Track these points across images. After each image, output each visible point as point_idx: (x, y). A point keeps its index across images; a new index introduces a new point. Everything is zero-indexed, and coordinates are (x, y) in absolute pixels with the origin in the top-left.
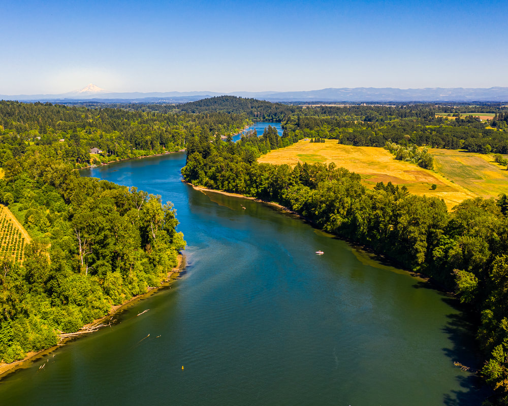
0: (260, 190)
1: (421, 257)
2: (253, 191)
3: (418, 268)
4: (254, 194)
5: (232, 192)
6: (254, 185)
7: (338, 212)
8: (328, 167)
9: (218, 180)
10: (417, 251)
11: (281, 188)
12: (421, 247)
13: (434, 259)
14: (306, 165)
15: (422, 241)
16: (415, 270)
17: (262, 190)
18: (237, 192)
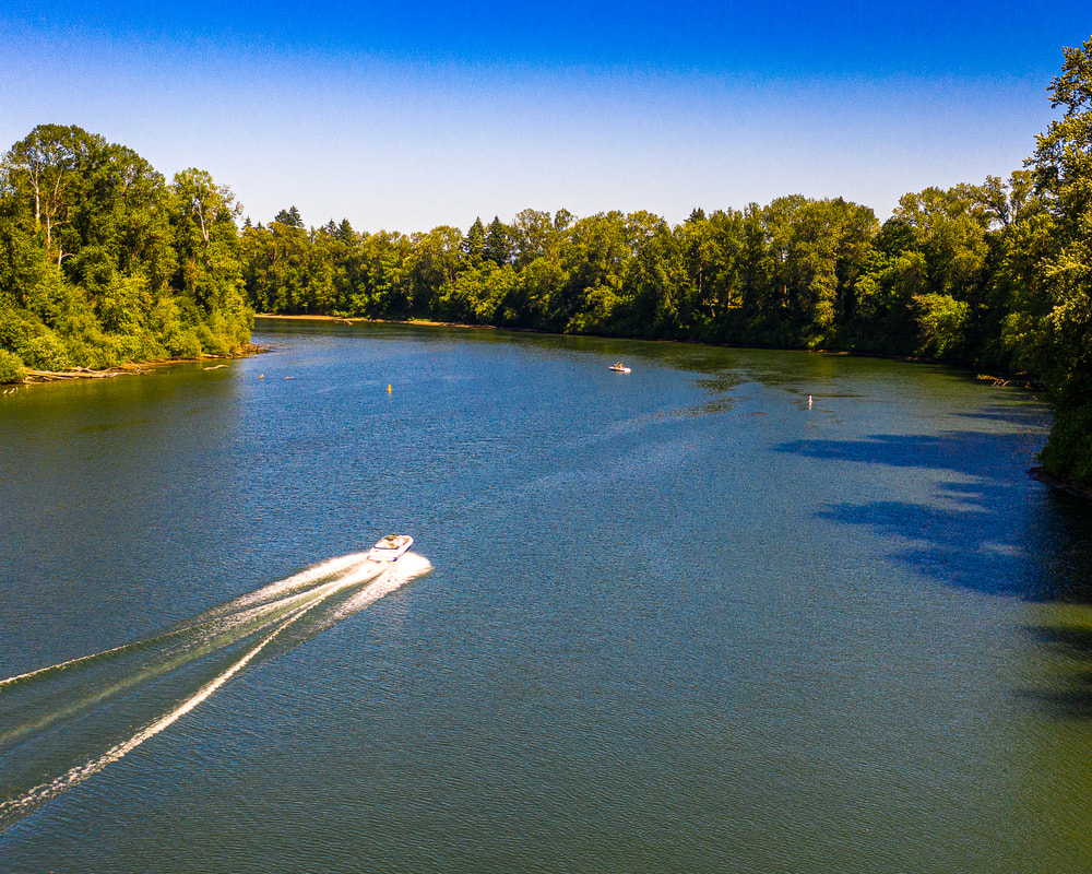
0: (376, 297)
1: (826, 311)
2: (359, 300)
3: (819, 339)
4: (360, 308)
5: (301, 311)
6: (361, 287)
7: (604, 281)
8: (553, 222)
9: (260, 287)
10: (815, 297)
11: (439, 280)
12: (824, 284)
13: (860, 300)
14: (496, 225)
15: (826, 274)
16: (812, 344)
17: (382, 297)
18: (312, 310)
